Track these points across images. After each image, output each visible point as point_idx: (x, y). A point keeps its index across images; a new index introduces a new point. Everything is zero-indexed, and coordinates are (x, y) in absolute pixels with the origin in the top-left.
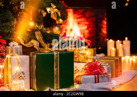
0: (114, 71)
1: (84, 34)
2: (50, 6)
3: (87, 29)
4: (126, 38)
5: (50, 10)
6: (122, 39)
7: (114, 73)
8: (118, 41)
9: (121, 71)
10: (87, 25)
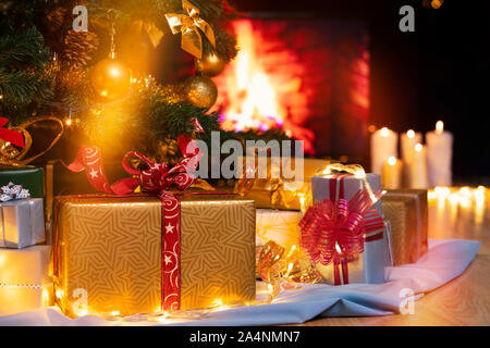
0: (403, 240)
1: (288, 108)
2: (178, 9)
3: (301, 90)
4: (440, 125)
5: (179, 23)
6: (424, 129)
7: (403, 248)
8: (411, 133)
9: (425, 243)
10: (302, 77)
